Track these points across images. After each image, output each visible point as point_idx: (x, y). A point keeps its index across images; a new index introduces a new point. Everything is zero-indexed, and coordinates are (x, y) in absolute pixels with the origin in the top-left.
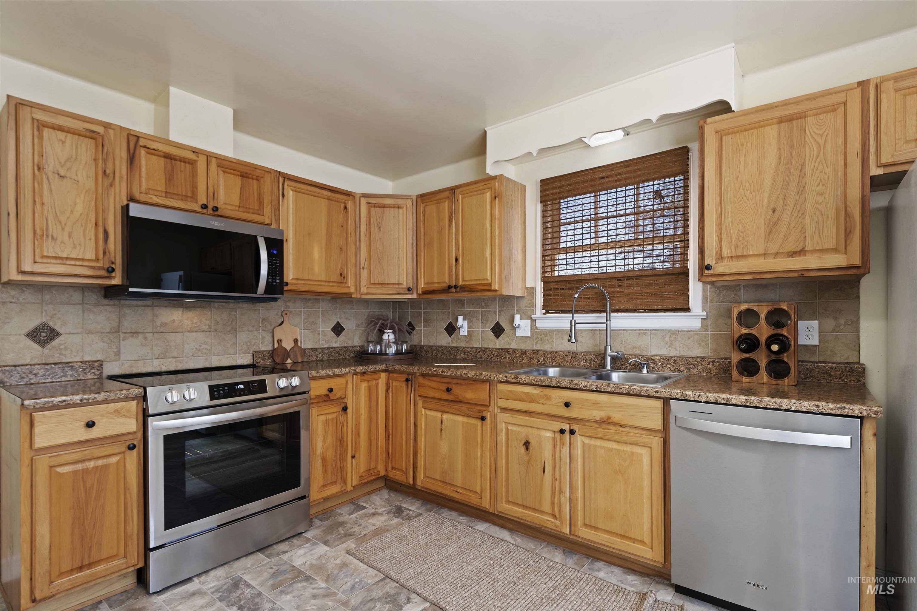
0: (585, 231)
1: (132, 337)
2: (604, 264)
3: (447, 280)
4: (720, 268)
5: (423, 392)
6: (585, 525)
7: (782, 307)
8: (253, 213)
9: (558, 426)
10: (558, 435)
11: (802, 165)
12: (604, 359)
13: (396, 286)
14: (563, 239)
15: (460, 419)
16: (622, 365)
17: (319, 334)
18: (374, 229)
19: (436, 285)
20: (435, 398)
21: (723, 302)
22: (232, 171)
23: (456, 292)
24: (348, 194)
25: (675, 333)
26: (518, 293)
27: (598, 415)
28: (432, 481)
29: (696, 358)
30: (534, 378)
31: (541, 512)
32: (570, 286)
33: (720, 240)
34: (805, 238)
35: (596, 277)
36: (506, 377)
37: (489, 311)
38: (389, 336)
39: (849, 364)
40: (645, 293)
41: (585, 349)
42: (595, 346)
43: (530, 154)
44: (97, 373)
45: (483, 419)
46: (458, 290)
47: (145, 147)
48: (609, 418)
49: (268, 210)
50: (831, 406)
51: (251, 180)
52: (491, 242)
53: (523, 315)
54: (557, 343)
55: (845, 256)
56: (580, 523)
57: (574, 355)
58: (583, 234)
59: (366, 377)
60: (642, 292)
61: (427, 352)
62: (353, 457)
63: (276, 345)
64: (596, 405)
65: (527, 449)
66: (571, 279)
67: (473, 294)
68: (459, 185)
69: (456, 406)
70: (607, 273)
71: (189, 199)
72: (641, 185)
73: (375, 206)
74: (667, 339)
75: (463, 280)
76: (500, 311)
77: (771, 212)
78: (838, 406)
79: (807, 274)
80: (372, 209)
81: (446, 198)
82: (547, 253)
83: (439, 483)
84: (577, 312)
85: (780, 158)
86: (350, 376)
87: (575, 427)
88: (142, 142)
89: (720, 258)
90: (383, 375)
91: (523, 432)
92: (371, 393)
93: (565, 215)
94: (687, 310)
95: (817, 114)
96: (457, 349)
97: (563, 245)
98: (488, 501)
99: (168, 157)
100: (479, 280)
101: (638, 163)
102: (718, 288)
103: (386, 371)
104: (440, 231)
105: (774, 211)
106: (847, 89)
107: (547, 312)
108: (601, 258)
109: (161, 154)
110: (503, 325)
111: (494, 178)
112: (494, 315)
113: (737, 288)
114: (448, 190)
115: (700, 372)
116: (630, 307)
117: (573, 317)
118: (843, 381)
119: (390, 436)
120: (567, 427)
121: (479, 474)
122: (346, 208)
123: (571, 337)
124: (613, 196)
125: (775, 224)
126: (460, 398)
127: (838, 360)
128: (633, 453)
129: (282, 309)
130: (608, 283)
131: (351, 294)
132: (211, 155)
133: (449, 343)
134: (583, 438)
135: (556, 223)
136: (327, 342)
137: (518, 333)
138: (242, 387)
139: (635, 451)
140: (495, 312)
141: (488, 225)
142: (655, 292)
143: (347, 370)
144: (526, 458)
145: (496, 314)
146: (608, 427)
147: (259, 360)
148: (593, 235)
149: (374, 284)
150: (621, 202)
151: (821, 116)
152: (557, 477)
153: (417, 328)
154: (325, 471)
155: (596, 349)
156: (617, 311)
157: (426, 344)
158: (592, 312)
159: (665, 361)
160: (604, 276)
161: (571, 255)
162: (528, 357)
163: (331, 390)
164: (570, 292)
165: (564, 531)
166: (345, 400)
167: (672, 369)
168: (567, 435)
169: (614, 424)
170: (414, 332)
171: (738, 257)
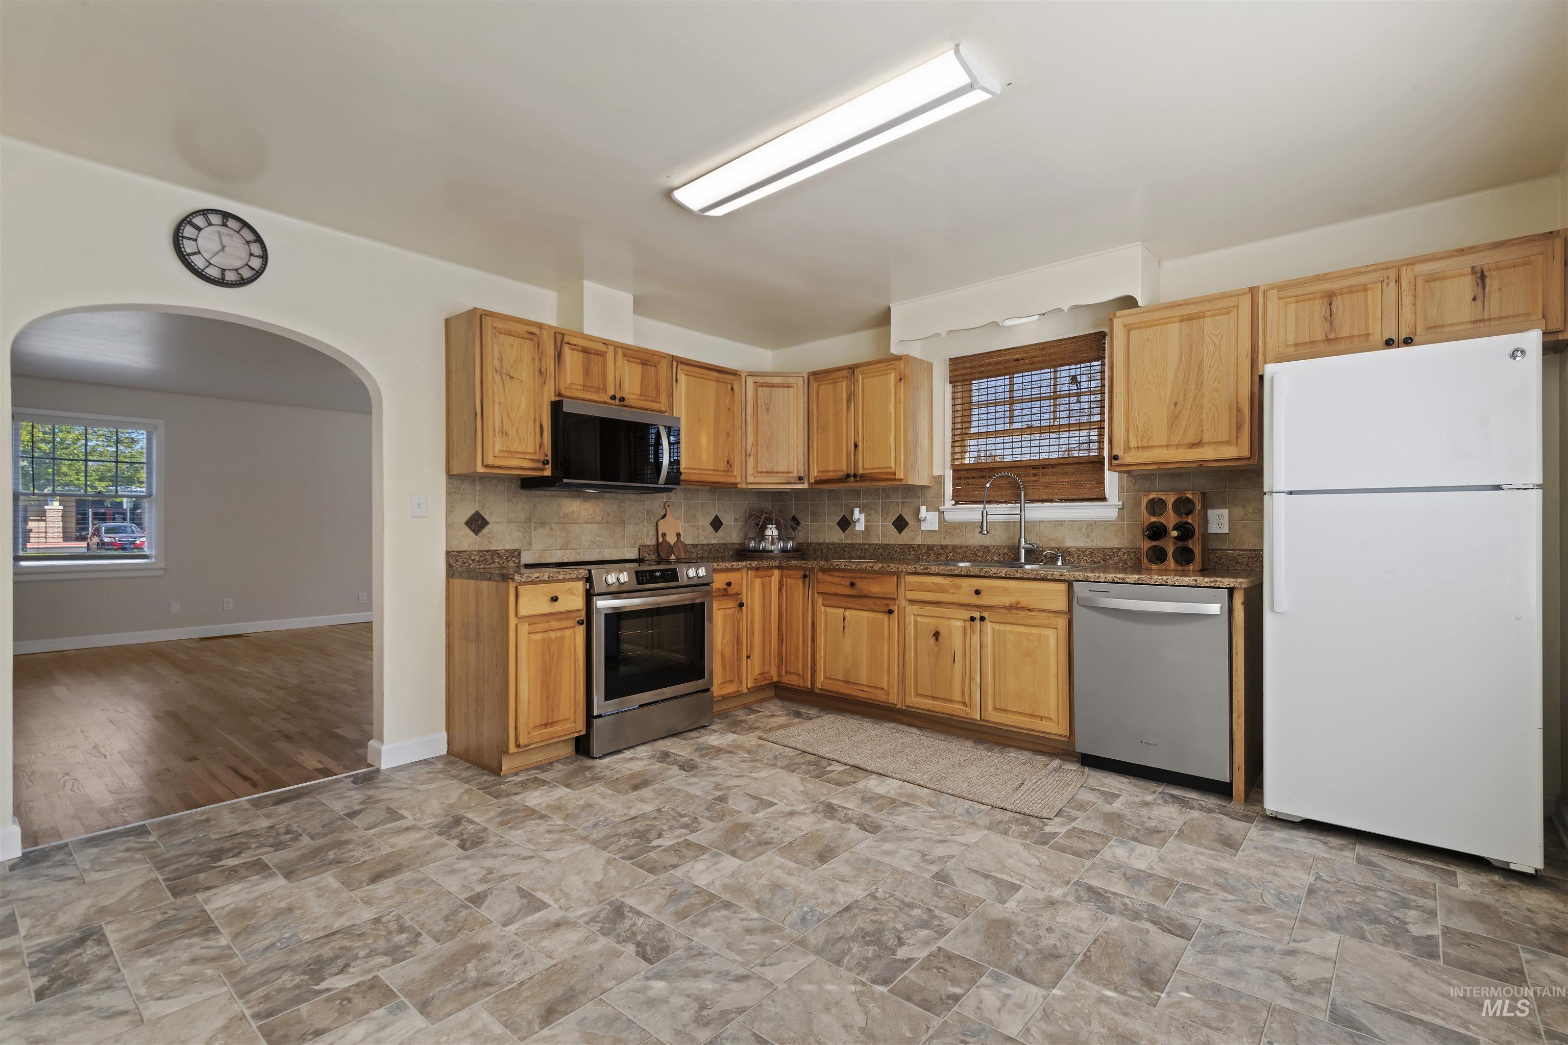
0: (998, 415)
1: (541, 527)
2: (1018, 451)
3: (844, 469)
4: (1128, 459)
5: (822, 588)
6: (995, 709)
7: (1187, 496)
8: (651, 401)
9: (967, 614)
10: (968, 624)
11: (1200, 363)
12: (1019, 552)
13: (786, 475)
14: (974, 424)
15: (865, 614)
16: (1037, 558)
17: (698, 529)
18: (762, 411)
19: (832, 474)
20: (836, 594)
21: (1139, 491)
22: (634, 360)
23: (856, 481)
24: (734, 373)
25: (1092, 525)
26: (925, 483)
27: (1007, 600)
28: (834, 682)
29: (1112, 549)
30: (942, 569)
31: (951, 701)
32: (982, 474)
33: (1128, 431)
34: (1202, 430)
35: (1009, 465)
36: (915, 568)
37: (891, 503)
38: (772, 531)
39: (1255, 550)
40: (1061, 482)
41: (998, 543)
42: (1009, 539)
43: (938, 335)
44: (517, 561)
45: (890, 612)
46: (858, 479)
47: (568, 343)
48: (1018, 603)
49: (664, 398)
50: (1206, 579)
51: (649, 367)
52: (896, 427)
53: (930, 507)
54: (968, 537)
55: (1236, 448)
56: (990, 707)
57: (986, 549)
58: (996, 418)
59: (760, 573)
60: (1057, 482)
61: (816, 550)
62: (748, 657)
63: (661, 540)
64: (1006, 590)
65: (937, 639)
66: (982, 467)
67: (874, 484)
68: (859, 364)
69: (860, 601)
70: (1021, 461)
71: (601, 391)
72: (1059, 369)
73: (763, 385)
74: (1084, 530)
75: (864, 469)
76: (903, 503)
77: (1173, 406)
78: (1212, 579)
79: (1205, 464)
80: (760, 389)
81: (843, 377)
82: (957, 438)
83: (841, 684)
84: (989, 502)
85: (1181, 355)
86: (745, 571)
87: (985, 615)
88: (566, 339)
89: (1128, 448)
90: (776, 573)
91: (930, 624)
92: (765, 588)
93: (977, 397)
94: (1104, 499)
95: (1214, 315)
96: (852, 545)
97: (973, 431)
98: (896, 696)
99: (585, 351)
100: (882, 468)
101: (1054, 346)
102: (1134, 477)
103: (778, 568)
104: (837, 414)
105: (1176, 404)
106: (1239, 294)
107: (957, 503)
108: (1015, 445)
109: (580, 348)
110: (907, 518)
111: (899, 358)
112: (896, 507)
113: (1153, 477)
114: (846, 369)
115: (1116, 563)
116: (1045, 497)
117: (984, 508)
118: (1249, 567)
119: (784, 639)
120: (977, 615)
121: (886, 670)
122: (732, 389)
123: (982, 528)
124: (1028, 379)
125: (1177, 417)
126: (865, 592)
127: (1246, 547)
128: (1040, 635)
129: (665, 500)
130: (1022, 471)
131: (737, 484)
132: (618, 345)
133: (842, 540)
134: (993, 624)
135: (967, 406)
136: (706, 538)
137: (924, 527)
138: (658, 574)
139: (1042, 633)
140: (897, 504)
141: (892, 409)
142: (1072, 481)
143: (744, 563)
144: (936, 649)
145: (898, 506)
146: (1017, 612)
147: (646, 555)
148: (1007, 420)
149: (761, 472)
150: (1036, 386)
151: (1217, 318)
152: (968, 665)
153: (803, 523)
154: (724, 668)
155: (1010, 542)
156: (1032, 501)
157: (814, 541)
158: (1006, 502)
159: (1082, 552)
160: (1019, 464)
161: (983, 441)
162: (935, 553)
163: (729, 584)
164: (983, 480)
165: (974, 717)
166: (740, 597)
167: (1089, 561)
168: (977, 623)
169: (1023, 609)
170: (800, 528)
171: (1143, 448)
